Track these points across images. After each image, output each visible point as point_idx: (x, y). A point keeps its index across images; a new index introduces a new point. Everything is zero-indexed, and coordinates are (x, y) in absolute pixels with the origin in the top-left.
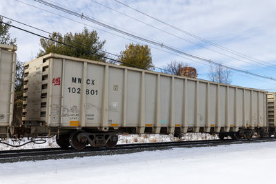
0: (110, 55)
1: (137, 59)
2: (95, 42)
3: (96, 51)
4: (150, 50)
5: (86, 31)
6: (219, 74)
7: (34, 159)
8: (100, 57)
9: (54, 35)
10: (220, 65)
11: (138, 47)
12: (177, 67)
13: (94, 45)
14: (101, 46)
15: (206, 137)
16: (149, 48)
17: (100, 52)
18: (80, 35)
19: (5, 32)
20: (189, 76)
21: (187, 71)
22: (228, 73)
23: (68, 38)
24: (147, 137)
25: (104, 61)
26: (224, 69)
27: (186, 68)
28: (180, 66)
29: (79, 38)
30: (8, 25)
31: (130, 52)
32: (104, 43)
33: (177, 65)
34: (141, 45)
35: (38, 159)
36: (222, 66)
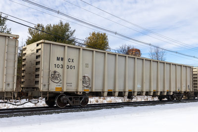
0: (78, 40)
1: (98, 43)
2: (68, 31)
3: (68, 37)
4: (107, 36)
5: (61, 23)
6: (157, 54)
7: (24, 115)
8: (72, 42)
9: (39, 26)
10: (157, 47)
11: (98, 34)
12: (126, 49)
13: (67, 33)
14: (72, 34)
15: (147, 99)
16: (106, 35)
17: (71, 38)
18: (57, 26)
19: (3, 24)
20: (135, 55)
21: (134, 52)
22: (163, 53)
23: (48, 28)
24: (105, 99)
25: (74, 45)
26: (160, 50)
27: (133, 50)
28: (128, 48)
29: (56, 28)
30: (5, 19)
31: (93, 38)
32: (74, 31)
33: (126, 47)
34: (100, 33)
35: (27, 115)
36: (158, 48)
